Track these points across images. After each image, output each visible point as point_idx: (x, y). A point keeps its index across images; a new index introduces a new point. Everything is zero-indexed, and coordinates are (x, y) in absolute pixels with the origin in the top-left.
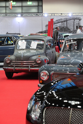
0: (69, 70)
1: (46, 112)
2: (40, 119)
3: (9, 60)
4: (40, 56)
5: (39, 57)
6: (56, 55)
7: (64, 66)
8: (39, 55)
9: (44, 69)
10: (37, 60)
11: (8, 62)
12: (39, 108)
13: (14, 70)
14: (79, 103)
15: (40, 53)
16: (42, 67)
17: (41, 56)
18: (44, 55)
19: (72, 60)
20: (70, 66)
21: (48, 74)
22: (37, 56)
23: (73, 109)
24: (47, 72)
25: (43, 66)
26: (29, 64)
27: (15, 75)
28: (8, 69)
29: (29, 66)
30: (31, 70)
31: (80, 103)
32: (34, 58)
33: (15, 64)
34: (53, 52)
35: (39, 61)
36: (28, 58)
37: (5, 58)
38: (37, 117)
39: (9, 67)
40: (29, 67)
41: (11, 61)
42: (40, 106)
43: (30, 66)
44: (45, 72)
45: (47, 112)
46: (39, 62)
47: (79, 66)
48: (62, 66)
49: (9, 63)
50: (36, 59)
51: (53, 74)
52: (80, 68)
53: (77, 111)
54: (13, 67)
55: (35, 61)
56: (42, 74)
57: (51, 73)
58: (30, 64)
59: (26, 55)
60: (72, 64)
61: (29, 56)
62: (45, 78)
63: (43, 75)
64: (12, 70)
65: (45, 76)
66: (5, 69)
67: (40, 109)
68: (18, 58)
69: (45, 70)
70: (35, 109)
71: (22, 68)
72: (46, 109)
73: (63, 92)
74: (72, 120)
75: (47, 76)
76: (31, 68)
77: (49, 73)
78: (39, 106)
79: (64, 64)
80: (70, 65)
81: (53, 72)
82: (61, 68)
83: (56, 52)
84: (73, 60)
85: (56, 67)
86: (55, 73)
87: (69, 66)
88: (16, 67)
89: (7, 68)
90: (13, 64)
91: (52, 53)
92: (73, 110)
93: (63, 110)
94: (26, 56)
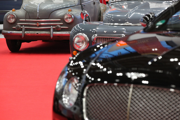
0: (124, 32)
1: (87, 92)
2: (78, 108)
3: (13, 17)
4: (71, 11)
5: (69, 11)
6: (100, 9)
7: (116, 24)
8: (69, 9)
9: (80, 30)
10: (66, 17)
11: (12, 21)
12: (75, 88)
13: (23, 36)
14: (143, 75)
15: (71, 4)
16: (77, 27)
17: (73, 10)
18: (78, 8)
19: (130, 14)
20: (128, 23)
21: (88, 39)
22: (66, 11)
23: (135, 86)
24: (85, 35)
25: (78, 25)
26: (50, 25)
27: (24, 45)
28: (11, 33)
29: (50, 29)
30: (55, 36)
31: (147, 75)
32: (60, 13)
33: (25, 25)
34: (94, 3)
35: (69, 19)
36: (49, 14)
37: (6, 14)
38: (73, 104)
39: (14, 30)
40: (52, 30)
41: (17, 19)
42: (78, 85)
43: (54, 29)
44: (82, 36)
45: (90, 92)
46: (70, 21)
47: (144, 20)
48: (112, 24)
49: (14, 23)
50: (64, 16)
51: (97, 39)
52: (145, 22)
53: (142, 89)
54: (21, 30)
55: (62, 19)
56: (76, 40)
57: (93, 37)
58: (53, 25)
59: (45, 7)
60: (131, 21)
61: (50, 10)
62: (83, 47)
63: (79, 42)
64: (20, 36)
65: (83, 42)
66: (6, 35)
67: (77, 90)
68: (31, 14)
69: (82, 32)
70: (69, 91)
71: (38, 32)
72: (89, 88)
73: (113, 62)
74: (131, 109)
75: (85, 42)
76: (54, 33)
77: (90, 38)
78: (76, 84)
79: (116, 20)
80: (126, 22)
81: (96, 35)
82: (110, 28)
83: (101, 4)
84: (132, 14)
85: (102, 26)
86: (99, 38)
87: (125, 24)
88: (27, 30)
89: (9, 32)
90: (22, 25)
91: (92, 5)
92: (134, 88)
93: (118, 88)
94: (45, 10)
